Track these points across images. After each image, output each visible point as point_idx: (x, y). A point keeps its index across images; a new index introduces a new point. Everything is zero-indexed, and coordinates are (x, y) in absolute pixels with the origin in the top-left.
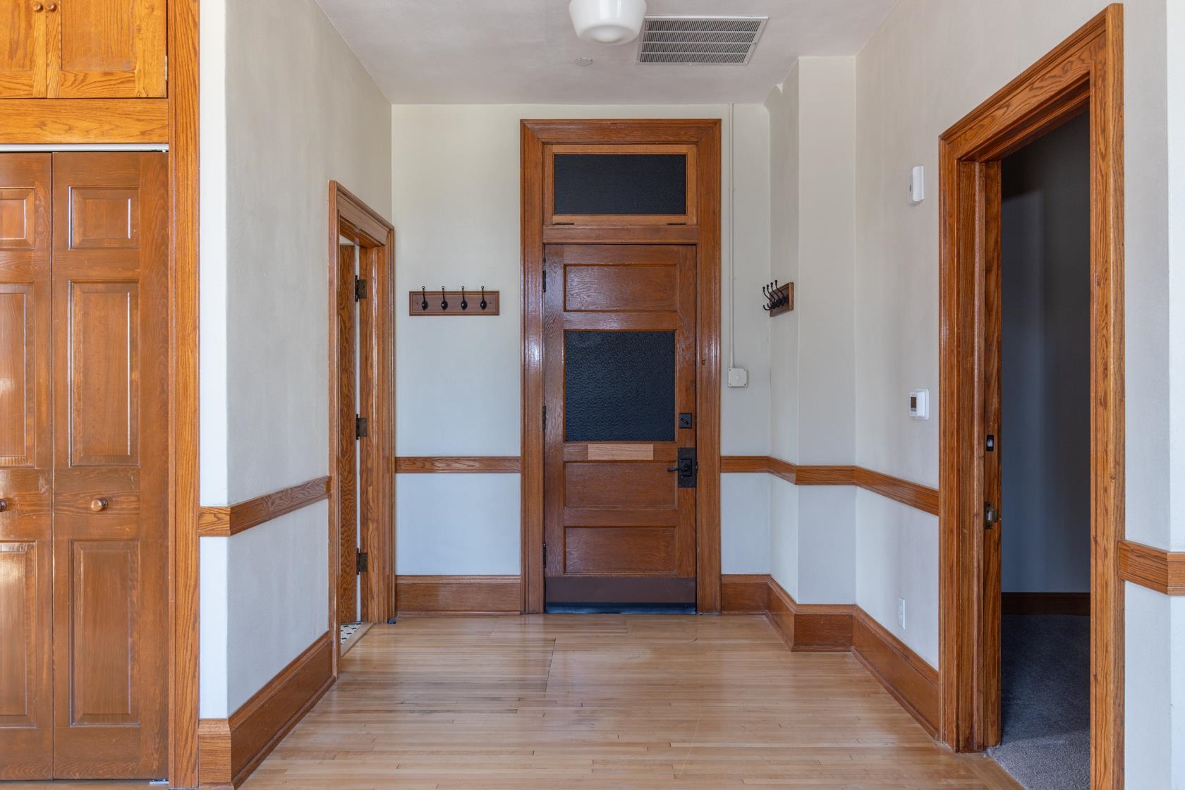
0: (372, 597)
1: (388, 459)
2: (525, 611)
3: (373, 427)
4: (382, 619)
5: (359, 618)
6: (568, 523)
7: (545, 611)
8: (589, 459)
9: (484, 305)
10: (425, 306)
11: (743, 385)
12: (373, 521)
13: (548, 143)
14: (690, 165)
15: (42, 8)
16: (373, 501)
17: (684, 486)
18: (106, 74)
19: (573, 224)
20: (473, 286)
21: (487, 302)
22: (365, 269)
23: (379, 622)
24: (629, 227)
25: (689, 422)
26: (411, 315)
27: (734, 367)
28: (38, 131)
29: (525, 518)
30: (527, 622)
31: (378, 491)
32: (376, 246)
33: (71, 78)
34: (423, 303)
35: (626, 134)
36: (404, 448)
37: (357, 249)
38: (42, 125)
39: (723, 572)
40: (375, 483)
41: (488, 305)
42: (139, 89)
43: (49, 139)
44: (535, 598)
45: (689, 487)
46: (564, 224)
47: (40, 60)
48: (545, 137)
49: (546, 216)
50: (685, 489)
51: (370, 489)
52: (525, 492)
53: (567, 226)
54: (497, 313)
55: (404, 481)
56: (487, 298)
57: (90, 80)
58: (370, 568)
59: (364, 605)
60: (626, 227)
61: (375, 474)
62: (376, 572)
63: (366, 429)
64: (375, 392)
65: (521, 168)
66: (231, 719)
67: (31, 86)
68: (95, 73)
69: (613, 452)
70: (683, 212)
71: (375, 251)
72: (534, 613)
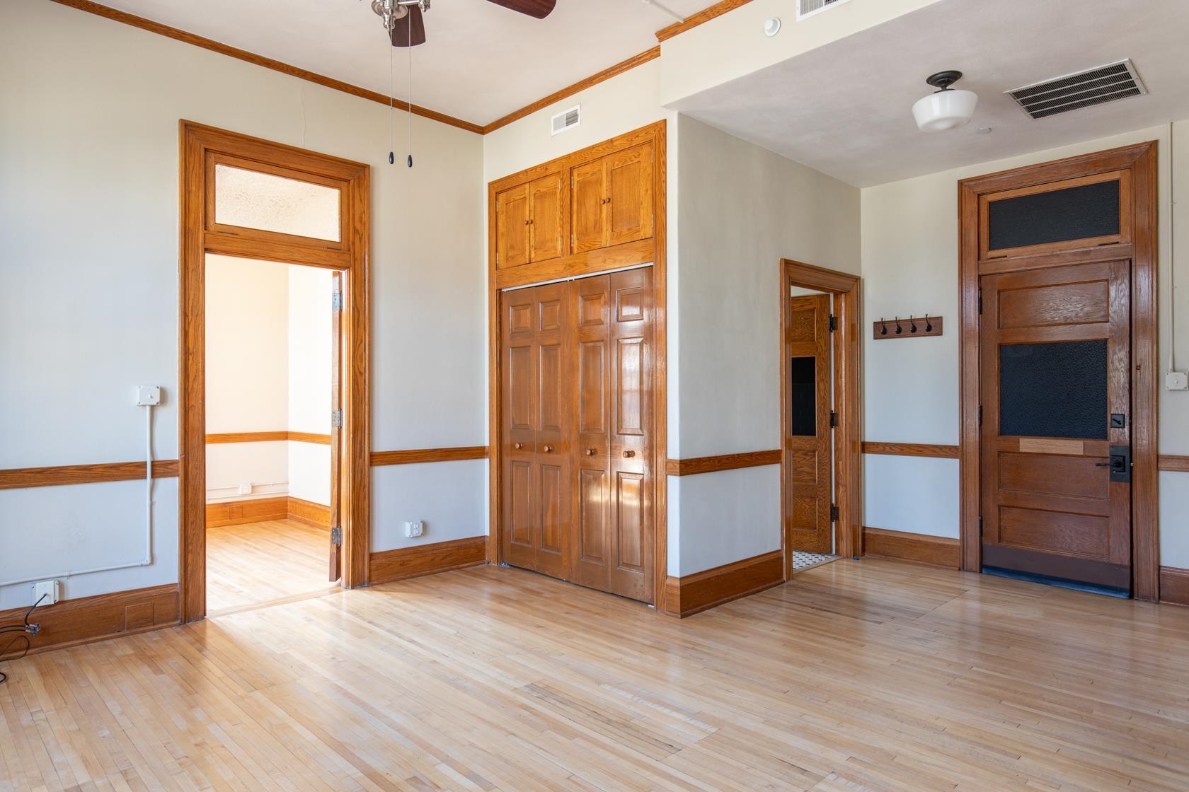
0: (842, 539)
1: (854, 443)
2: (963, 567)
3: (843, 419)
4: (849, 555)
5: (834, 552)
6: (1002, 502)
7: (981, 572)
8: (1021, 451)
9: (929, 329)
10: (884, 332)
11: (1183, 388)
12: (842, 485)
13: (983, 194)
14: (1124, 188)
15: (604, 202)
16: (842, 471)
17: (1117, 480)
18: (629, 229)
19: (1006, 256)
20: (920, 314)
21: (933, 326)
22: (837, 309)
23: (847, 557)
24: (1059, 253)
25: (1122, 422)
26: (875, 339)
27: (1174, 370)
28: (603, 264)
29: (963, 494)
30: (965, 577)
31: (846, 465)
32: (843, 293)
33: (616, 235)
34: (884, 330)
35: (1055, 173)
36: (870, 436)
37: (832, 295)
38: (604, 261)
39: (1163, 563)
40: (844, 459)
41: (933, 328)
42: (642, 235)
43: (607, 268)
44: (973, 559)
45: (1121, 481)
46: (998, 258)
47: (604, 229)
48: (980, 189)
49: (982, 253)
50: (1117, 483)
51: (840, 463)
52: (963, 474)
53: (999, 259)
54: (940, 333)
55: (870, 460)
56: (932, 323)
57: (623, 234)
58: (841, 518)
59: (837, 544)
60: (1055, 253)
61: (844, 453)
62: (845, 522)
63: (837, 421)
64: (844, 395)
65: (959, 218)
66: (681, 579)
67: (601, 242)
68: (625, 231)
69: (1044, 446)
70: (1117, 231)
71: (843, 295)
72: (970, 571)
